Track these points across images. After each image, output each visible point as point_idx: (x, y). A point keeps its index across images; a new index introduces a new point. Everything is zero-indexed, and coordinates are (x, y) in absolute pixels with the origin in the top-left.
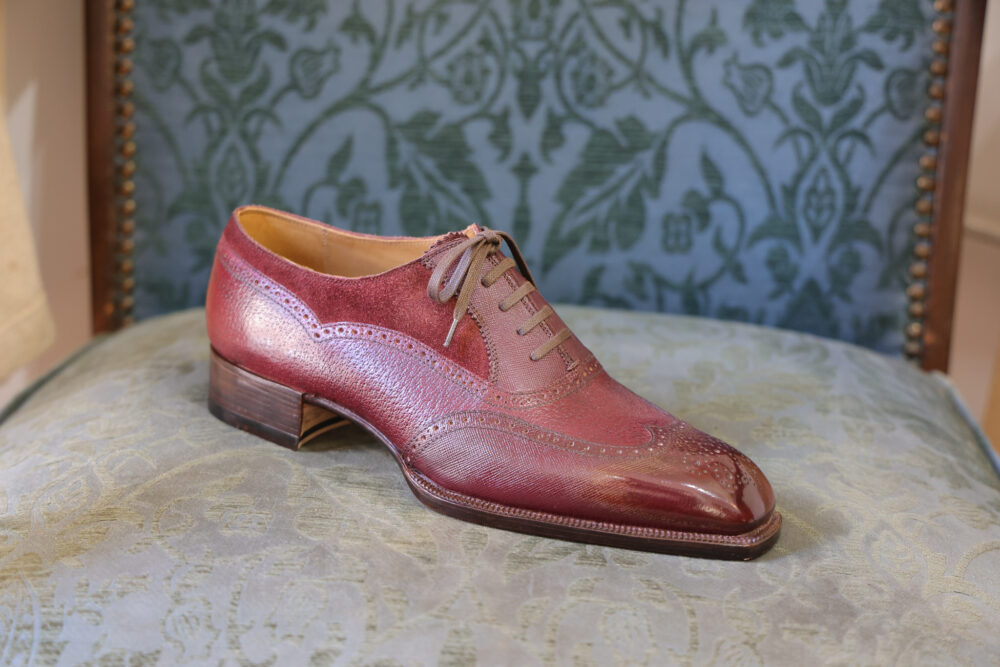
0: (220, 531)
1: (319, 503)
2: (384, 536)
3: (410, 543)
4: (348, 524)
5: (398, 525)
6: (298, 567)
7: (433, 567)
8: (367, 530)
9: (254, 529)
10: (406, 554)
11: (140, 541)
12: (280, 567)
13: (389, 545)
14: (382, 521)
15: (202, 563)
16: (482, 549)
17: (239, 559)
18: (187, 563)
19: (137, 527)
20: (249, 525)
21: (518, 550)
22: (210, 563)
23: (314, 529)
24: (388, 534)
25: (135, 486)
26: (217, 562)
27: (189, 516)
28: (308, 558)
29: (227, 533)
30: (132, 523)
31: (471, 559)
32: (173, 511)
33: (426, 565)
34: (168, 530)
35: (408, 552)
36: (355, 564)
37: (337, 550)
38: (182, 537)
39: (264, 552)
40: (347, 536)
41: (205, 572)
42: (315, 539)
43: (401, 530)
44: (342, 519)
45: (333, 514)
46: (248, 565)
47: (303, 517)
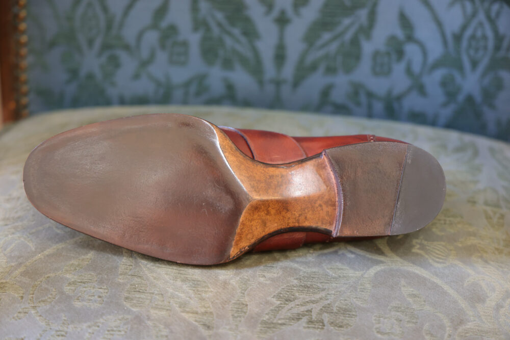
0: (73, 303)
1: (139, 280)
2: (180, 307)
3: (197, 313)
4: (157, 297)
5: (190, 298)
6: (123, 333)
7: (211, 332)
8: (169, 303)
9: (95, 301)
10: (194, 322)
11: (21, 310)
12: (112, 332)
13: (183, 314)
14: (180, 295)
15: (61, 328)
16: (244, 317)
17: (85, 326)
18: (51, 329)
19: (20, 298)
20: (92, 298)
21: (267, 317)
22: (66, 329)
23: (135, 302)
24: (183, 305)
25: (20, 264)
26: (70, 328)
27: (54, 290)
28: (129, 326)
29: (78, 304)
30: (16, 295)
31: (237, 325)
32: (44, 286)
33: (207, 331)
34: (39, 302)
35: (196, 321)
36: (160, 331)
37: (149, 319)
38: (48, 307)
39: (101, 320)
40: (156, 308)
41: (62, 336)
42: (134, 310)
43: (192, 302)
44: (153, 293)
45: (148, 289)
46: (90, 331)
47: (129, 292)
